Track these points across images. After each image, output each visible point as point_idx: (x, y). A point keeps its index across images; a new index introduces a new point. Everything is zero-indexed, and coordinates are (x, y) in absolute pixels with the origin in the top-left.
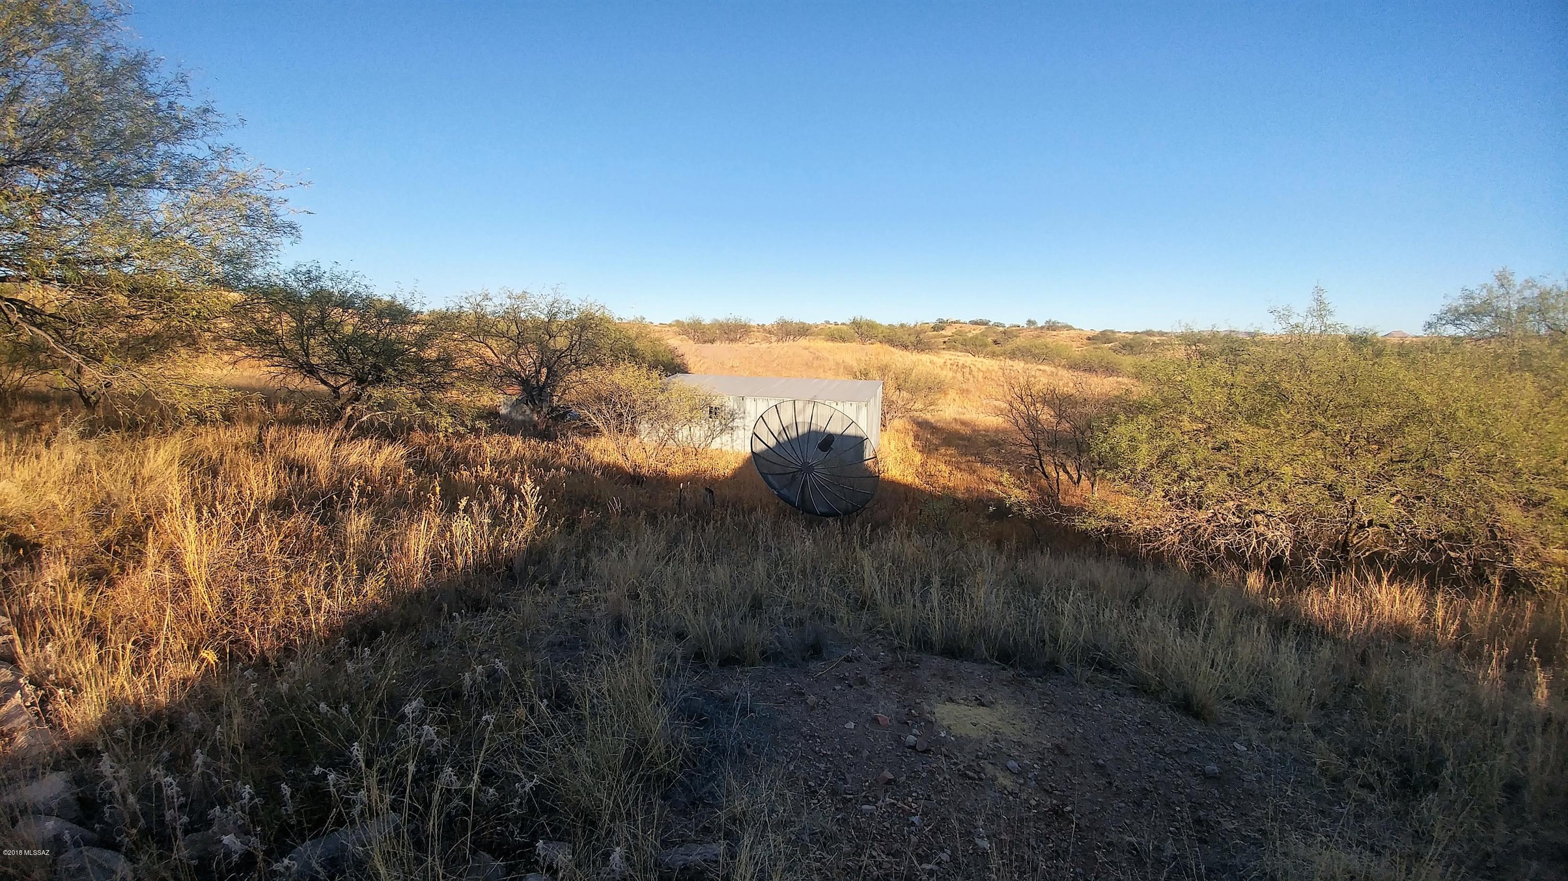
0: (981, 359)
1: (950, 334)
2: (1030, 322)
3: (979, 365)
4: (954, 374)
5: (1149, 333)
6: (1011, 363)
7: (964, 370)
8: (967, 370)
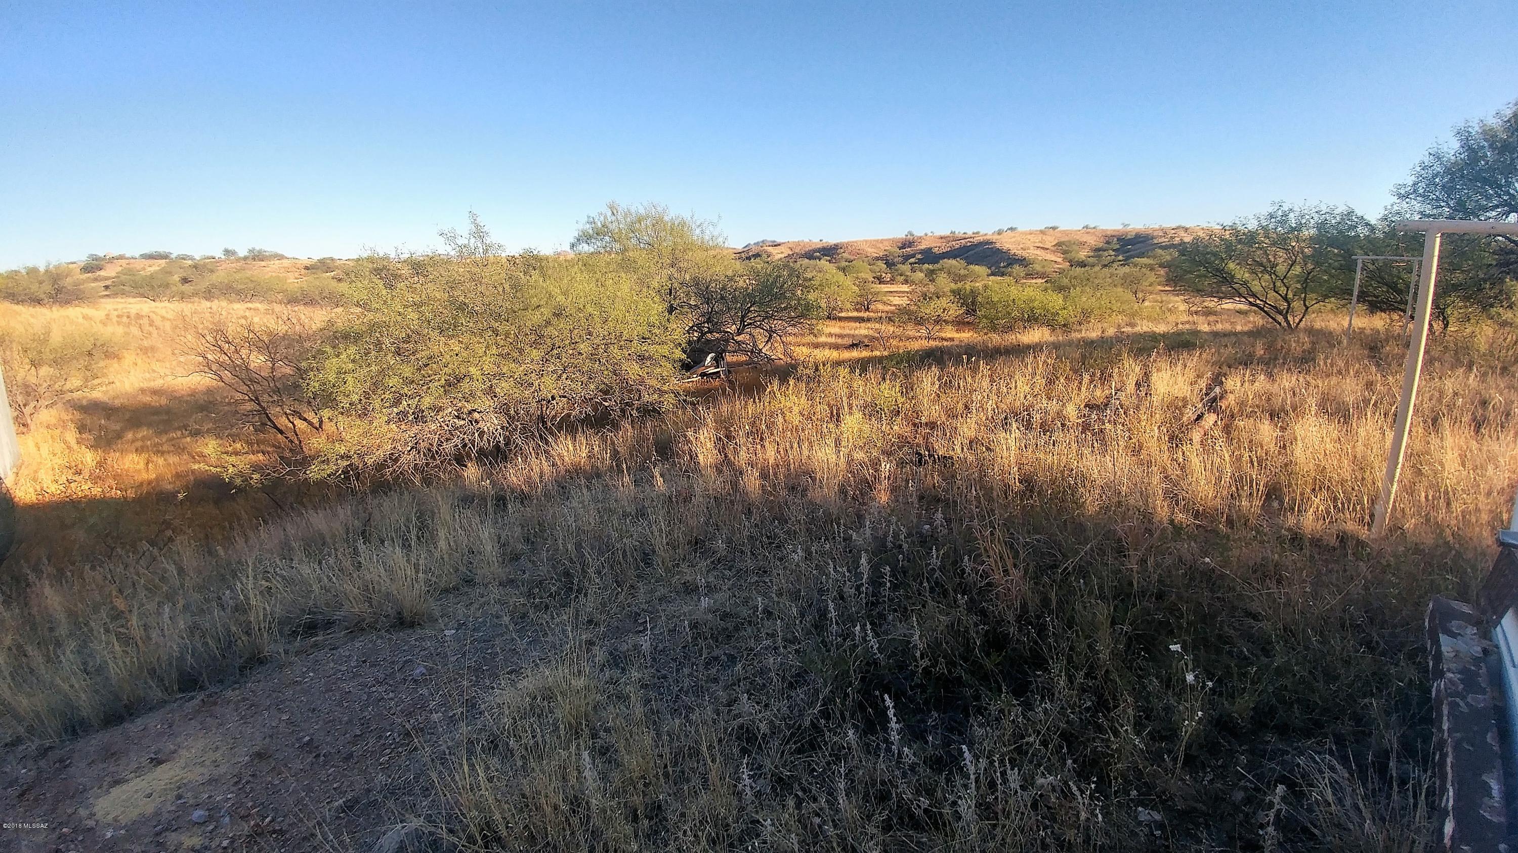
0: (166, 304)
1: (113, 274)
2: (227, 252)
3: (163, 312)
4: (126, 330)
6: (208, 304)
7: (141, 322)
8: (145, 321)
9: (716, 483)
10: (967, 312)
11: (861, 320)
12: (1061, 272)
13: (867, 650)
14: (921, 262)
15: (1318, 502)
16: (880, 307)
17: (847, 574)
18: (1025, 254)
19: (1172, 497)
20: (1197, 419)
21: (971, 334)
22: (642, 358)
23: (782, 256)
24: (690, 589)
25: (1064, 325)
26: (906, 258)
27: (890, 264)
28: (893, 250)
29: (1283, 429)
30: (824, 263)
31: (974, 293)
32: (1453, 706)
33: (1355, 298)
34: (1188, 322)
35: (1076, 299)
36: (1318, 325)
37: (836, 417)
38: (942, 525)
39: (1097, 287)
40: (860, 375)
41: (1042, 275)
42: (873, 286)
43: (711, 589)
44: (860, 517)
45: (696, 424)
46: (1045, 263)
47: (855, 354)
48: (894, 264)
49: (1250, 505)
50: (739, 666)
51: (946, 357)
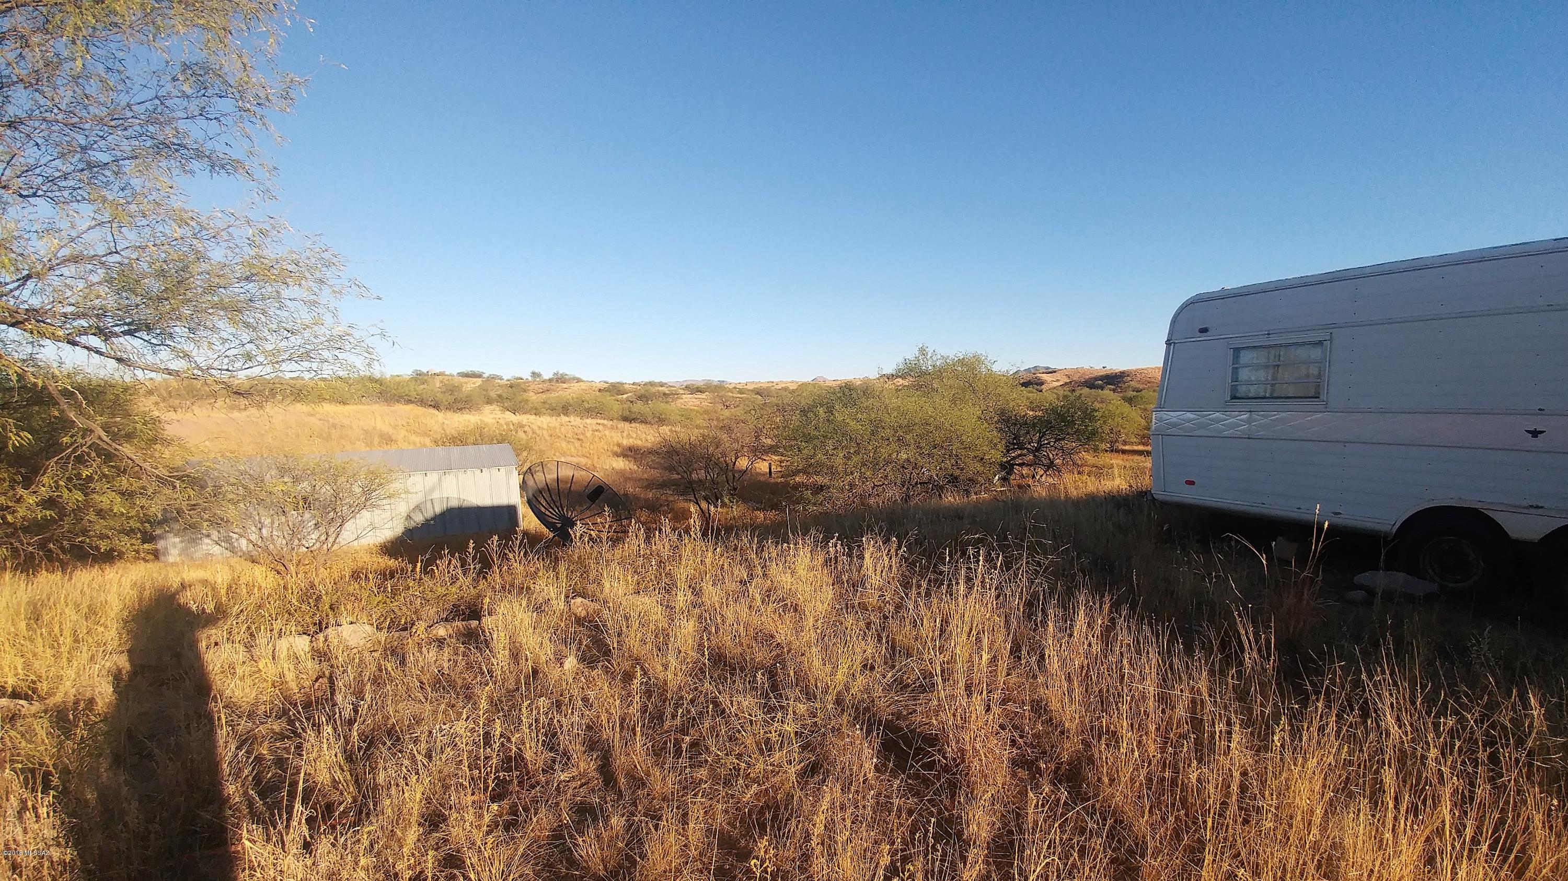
2: (534, 374)
5: (652, 384)
6: (567, 419)
23: (1059, 384)
30: (1107, 393)
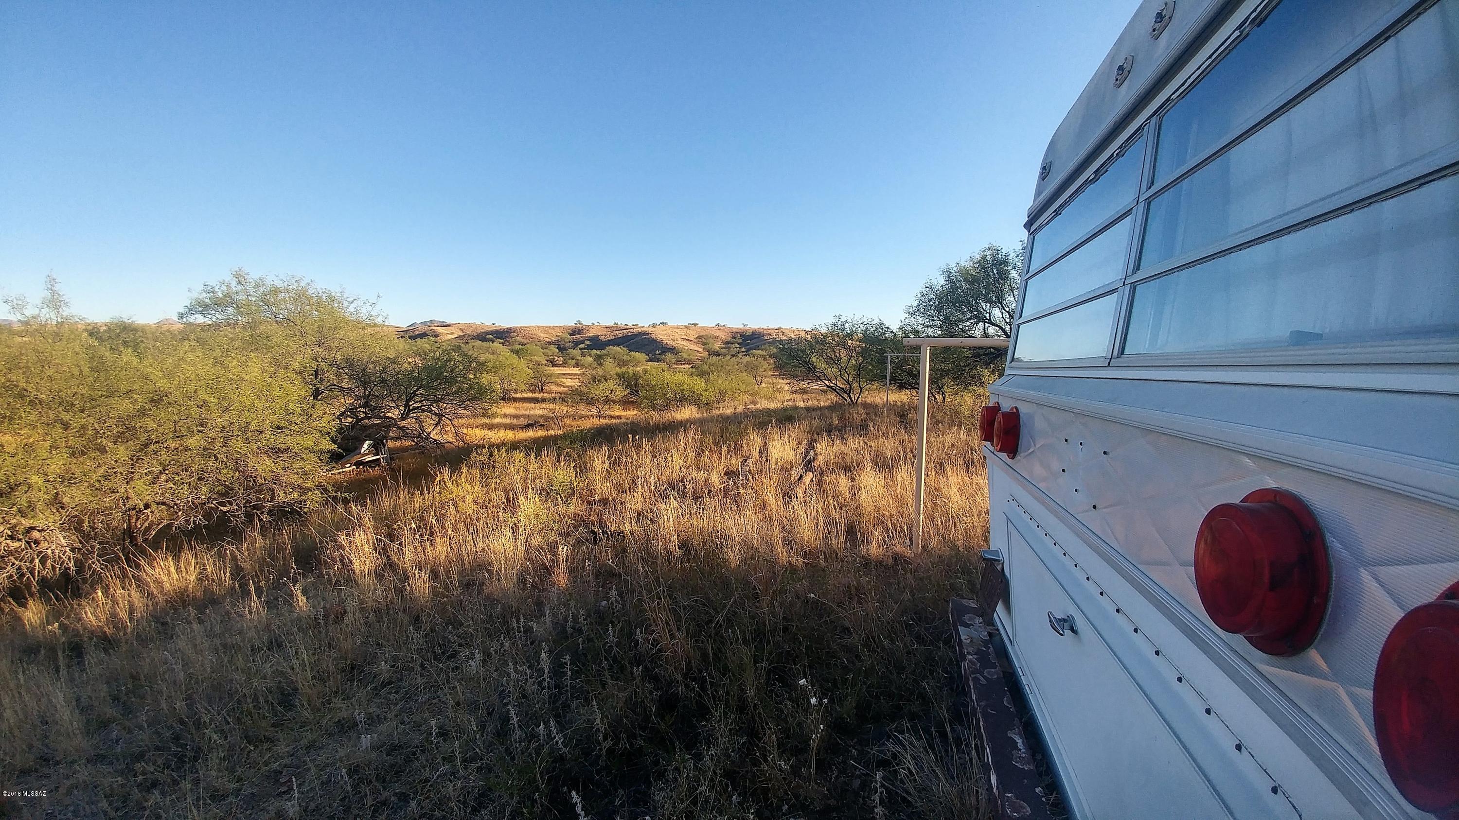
9: (376, 593)
10: (631, 393)
11: (535, 400)
12: (702, 360)
13: (552, 750)
14: (589, 347)
15: (878, 534)
16: (554, 388)
17: (528, 671)
18: (674, 344)
19: (788, 542)
20: (799, 479)
21: (635, 412)
22: (276, 452)
23: (453, 336)
24: (346, 727)
25: (707, 404)
26: (576, 344)
27: (562, 349)
28: (564, 336)
29: (853, 480)
30: (497, 345)
31: (636, 376)
32: (976, 680)
33: (888, 381)
34: (789, 400)
35: (715, 382)
36: (869, 401)
37: (511, 504)
38: (616, 601)
39: (729, 373)
40: (536, 458)
41: (689, 362)
42: (546, 368)
43: (373, 721)
44: (539, 604)
45: (347, 525)
46: (691, 352)
47: (531, 434)
48: (565, 349)
49: (837, 542)
50: (413, 804)
51: (615, 434)
